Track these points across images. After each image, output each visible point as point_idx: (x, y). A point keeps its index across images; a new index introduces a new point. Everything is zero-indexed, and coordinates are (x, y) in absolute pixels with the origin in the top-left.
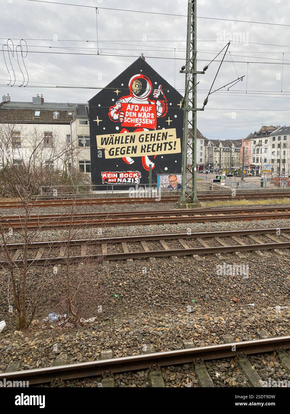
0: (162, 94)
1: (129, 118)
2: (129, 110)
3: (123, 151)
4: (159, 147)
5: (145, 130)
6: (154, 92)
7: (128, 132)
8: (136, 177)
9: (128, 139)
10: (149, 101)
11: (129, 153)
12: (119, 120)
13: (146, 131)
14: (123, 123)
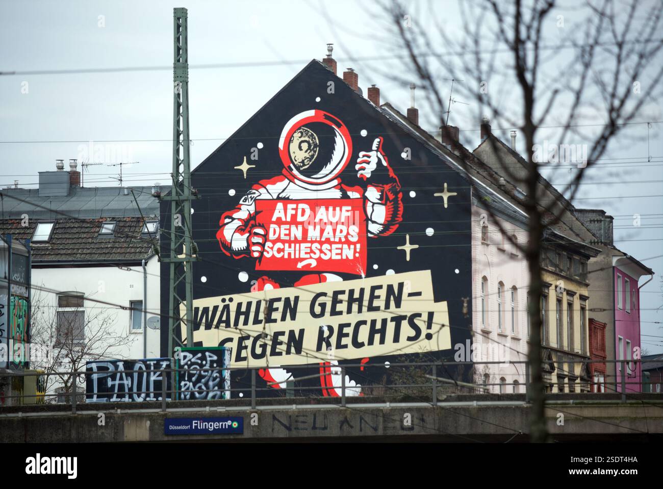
0: (385, 163)
1: (279, 245)
2: (279, 219)
3: (261, 346)
4: (377, 331)
5: (331, 277)
6: (359, 160)
7: (275, 287)
9: (277, 309)
10: (342, 190)
11: (280, 354)
12: (248, 250)
13: (333, 282)
14: (260, 262)
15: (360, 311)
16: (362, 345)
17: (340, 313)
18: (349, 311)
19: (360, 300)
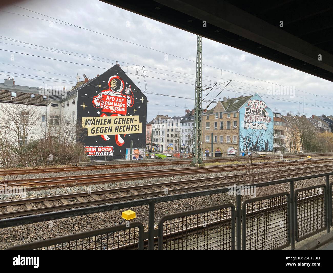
0: (131, 91)
1: (107, 106)
3: (102, 130)
5: (119, 115)
6: (126, 89)
7: (106, 116)
8: (110, 150)
9: (106, 121)
10: (122, 95)
11: (107, 132)
12: (100, 106)
13: (119, 116)
14: (103, 110)
15: (125, 123)
16: (125, 131)
17: (121, 123)
18: (122, 123)
19: (125, 121)
